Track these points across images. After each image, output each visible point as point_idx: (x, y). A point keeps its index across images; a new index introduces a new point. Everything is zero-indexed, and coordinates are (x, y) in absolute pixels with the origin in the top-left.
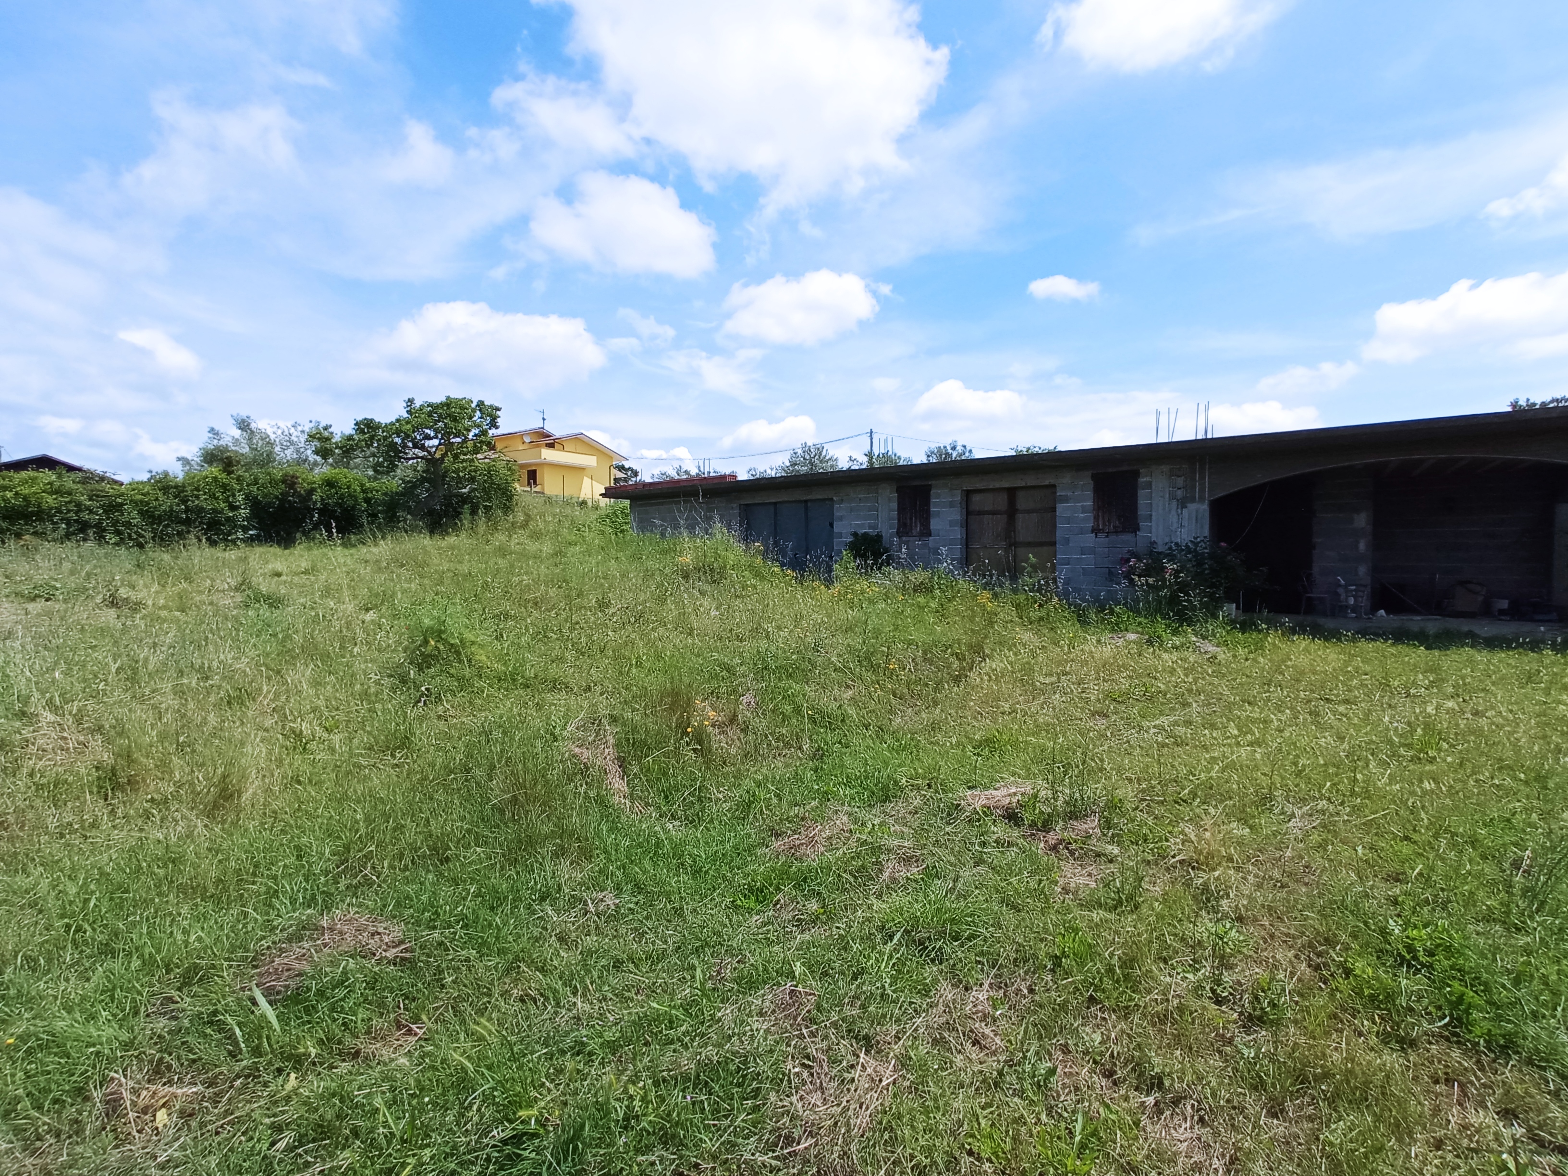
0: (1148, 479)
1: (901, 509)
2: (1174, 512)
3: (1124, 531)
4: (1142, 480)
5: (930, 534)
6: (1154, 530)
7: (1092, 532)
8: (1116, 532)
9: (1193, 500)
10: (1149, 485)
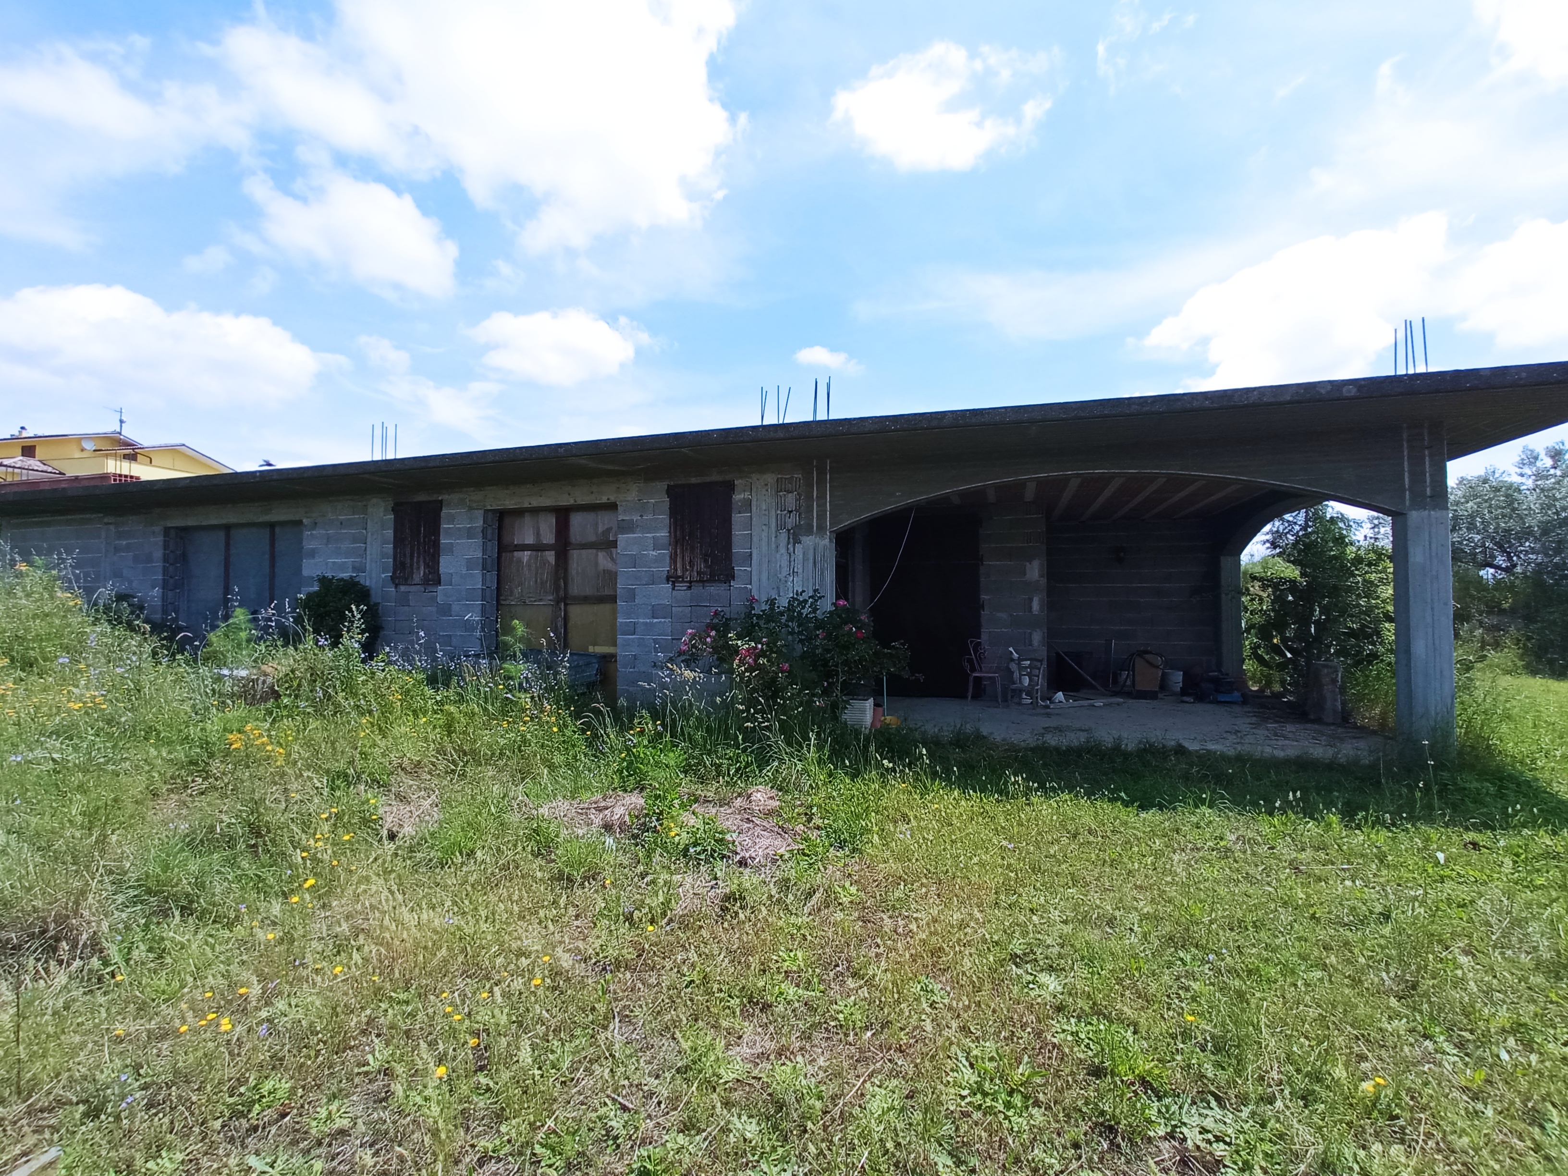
0: (747, 495)
1: (398, 541)
2: (783, 550)
3: (711, 580)
4: (738, 497)
5: (438, 582)
6: (755, 578)
7: (668, 579)
8: (701, 581)
9: (809, 531)
10: (748, 505)
